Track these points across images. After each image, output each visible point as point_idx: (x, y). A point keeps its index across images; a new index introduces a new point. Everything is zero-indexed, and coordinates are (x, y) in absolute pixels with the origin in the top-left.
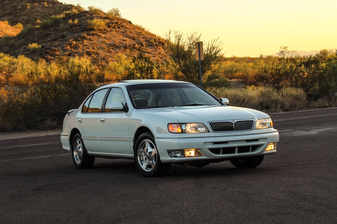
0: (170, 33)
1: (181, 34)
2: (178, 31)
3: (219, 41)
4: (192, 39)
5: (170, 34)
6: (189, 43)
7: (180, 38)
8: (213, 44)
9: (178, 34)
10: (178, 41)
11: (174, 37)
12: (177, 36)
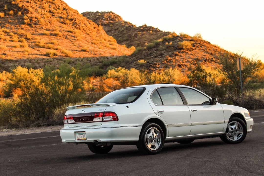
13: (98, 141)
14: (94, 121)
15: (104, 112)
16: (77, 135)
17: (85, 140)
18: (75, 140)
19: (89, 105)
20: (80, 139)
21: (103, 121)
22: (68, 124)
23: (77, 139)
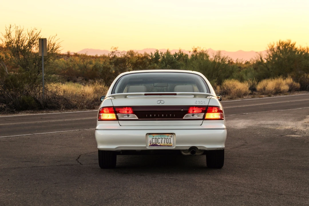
0: (10, 27)
1: (22, 29)
2: (19, 27)
3: (56, 38)
4: (32, 35)
5: (10, 29)
6: (29, 38)
7: (21, 33)
8: (51, 41)
9: (19, 29)
10: (19, 36)
11: (14, 31)
12: (18, 31)
13: (199, 148)
14: (184, 118)
15: (207, 107)
16: (150, 138)
17: (172, 146)
18: (145, 146)
19: (175, 94)
20: (159, 144)
21: (204, 119)
22: (118, 120)
23: (149, 144)
